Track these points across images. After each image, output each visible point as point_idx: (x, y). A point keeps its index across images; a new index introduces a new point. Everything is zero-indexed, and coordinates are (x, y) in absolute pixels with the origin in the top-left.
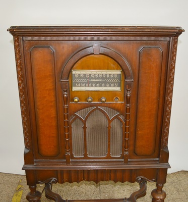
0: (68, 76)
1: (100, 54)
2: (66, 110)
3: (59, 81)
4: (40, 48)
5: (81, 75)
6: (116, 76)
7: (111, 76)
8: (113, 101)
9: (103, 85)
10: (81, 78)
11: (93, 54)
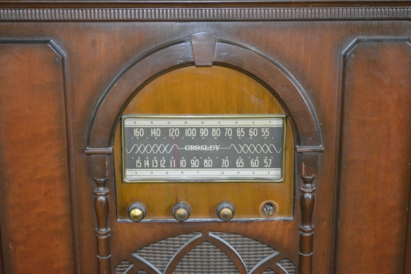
0: (112, 136)
1: (215, 63)
2: (102, 244)
3: (83, 151)
4: (18, 47)
5: (154, 133)
6: (266, 133)
7: (252, 133)
8: (257, 214)
9: (225, 161)
10: (152, 140)
11: (193, 63)
